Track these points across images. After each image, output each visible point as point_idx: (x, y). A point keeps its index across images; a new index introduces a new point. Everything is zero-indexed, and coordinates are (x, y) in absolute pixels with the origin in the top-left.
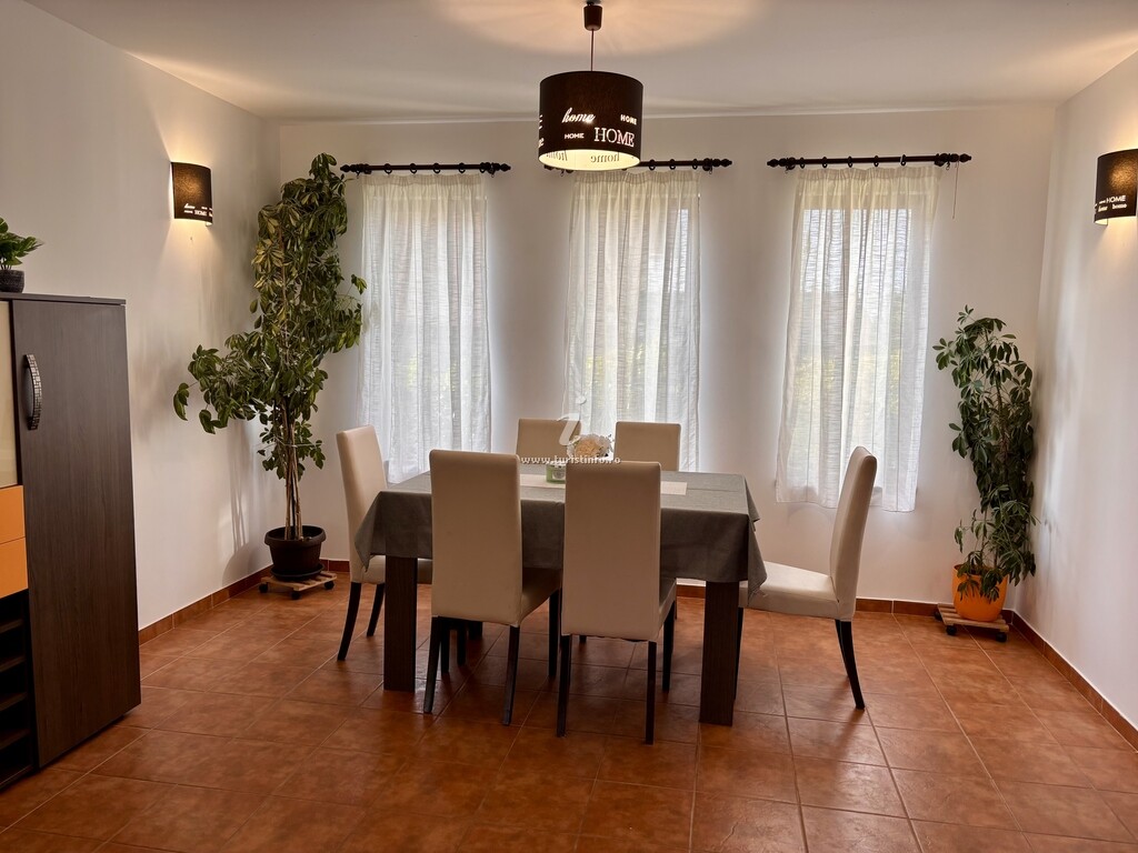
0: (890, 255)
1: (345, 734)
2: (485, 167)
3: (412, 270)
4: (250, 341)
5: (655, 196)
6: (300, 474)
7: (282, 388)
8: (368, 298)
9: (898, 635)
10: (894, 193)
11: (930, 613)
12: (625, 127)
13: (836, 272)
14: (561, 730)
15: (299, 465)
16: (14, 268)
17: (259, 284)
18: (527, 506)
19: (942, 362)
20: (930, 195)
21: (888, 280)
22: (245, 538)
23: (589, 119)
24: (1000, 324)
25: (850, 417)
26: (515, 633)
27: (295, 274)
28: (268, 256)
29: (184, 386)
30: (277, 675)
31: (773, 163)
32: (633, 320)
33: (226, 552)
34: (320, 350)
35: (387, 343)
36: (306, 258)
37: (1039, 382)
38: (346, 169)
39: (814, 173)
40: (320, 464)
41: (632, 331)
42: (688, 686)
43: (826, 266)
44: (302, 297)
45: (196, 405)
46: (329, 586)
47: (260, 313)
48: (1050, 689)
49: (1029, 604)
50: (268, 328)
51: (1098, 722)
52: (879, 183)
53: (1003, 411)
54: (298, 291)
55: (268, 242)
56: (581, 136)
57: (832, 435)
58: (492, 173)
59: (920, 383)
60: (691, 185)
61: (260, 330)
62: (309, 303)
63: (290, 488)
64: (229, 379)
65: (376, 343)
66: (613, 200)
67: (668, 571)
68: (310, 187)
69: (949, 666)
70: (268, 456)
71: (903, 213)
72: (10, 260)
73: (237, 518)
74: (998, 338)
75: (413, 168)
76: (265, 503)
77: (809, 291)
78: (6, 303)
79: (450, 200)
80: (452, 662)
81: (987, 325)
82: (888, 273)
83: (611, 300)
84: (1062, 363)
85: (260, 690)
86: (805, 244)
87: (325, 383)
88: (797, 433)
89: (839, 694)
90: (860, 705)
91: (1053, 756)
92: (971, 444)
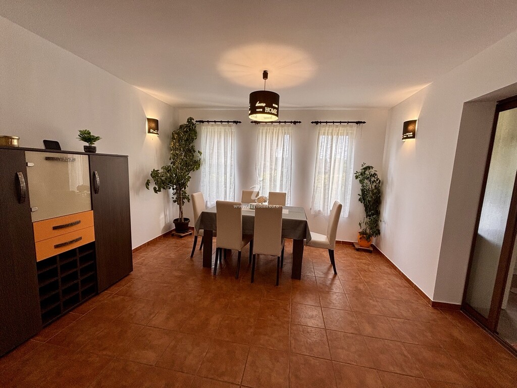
0: (343, 148)
1: (190, 282)
2: (234, 122)
3: (214, 150)
4: (168, 168)
5: (280, 131)
6: (183, 204)
7: (178, 181)
8: (202, 157)
9: (343, 251)
10: (345, 131)
11: (351, 245)
12: (274, 108)
13: (329, 152)
14: (252, 281)
15: (183, 201)
16: (93, 145)
17: (172, 152)
18: (244, 217)
19: (357, 177)
20: (355, 132)
21: (343, 155)
22: (168, 221)
23: (264, 105)
24: (372, 167)
25: (331, 192)
26: (240, 253)
27: (182, 149)
28: (174, 144)
29: (148, 180)
30: (173, 262)
31: (312, 122)
32: (274, 164)
33: (162, 225)
34: (189, 171)
35: (207, 169)
36: (185, 146)
37: (382, 183)
38: (197, 121)
39: (324, 125)
40: (189, 201)
41: (274, 167)
42: (288, 267)
43: (326, 151)
44: (184, 156)
45: (152, 185)
46: (191, 234)
47: (172, 160)
48: (386, 268)
49: (378, 243)
50: (174, 164)
51: (400, 279)
52: (341, 129)
53: (372, 191)
54: (183, 155)
55: (174, 141)
56: (261, 110)
57: (326, 197)
58: (236, 124)
59: (351, 183)
60: (290, 128)
61: (172, 165)
62: (186, 158)
63: (180, 208)
64: (162, 178)
65: (205, 169)
66: (269, 132)
67: (283, 237)
68: (187, 126)
69: (358, 261)
70: (175, 199)
71: (347, 137)
72: (91, 143)
73: (165, 216)
74: (372, 171)
75: (215, 122)
76: (173, 212)
77: (321, 158)
78: (87, 156)
79: (225, 131)
80: (223, 258)
81: (369, 168)
82: (343, 153)
83: (268, 159)
84: (390, 179)
85: (168, 267)
86: (320, 145)
87: (190, 179)
88: (317, 195)
89: (329, 269)
90: (336, 273)
91: (390, 290)
92: (364, 200)
